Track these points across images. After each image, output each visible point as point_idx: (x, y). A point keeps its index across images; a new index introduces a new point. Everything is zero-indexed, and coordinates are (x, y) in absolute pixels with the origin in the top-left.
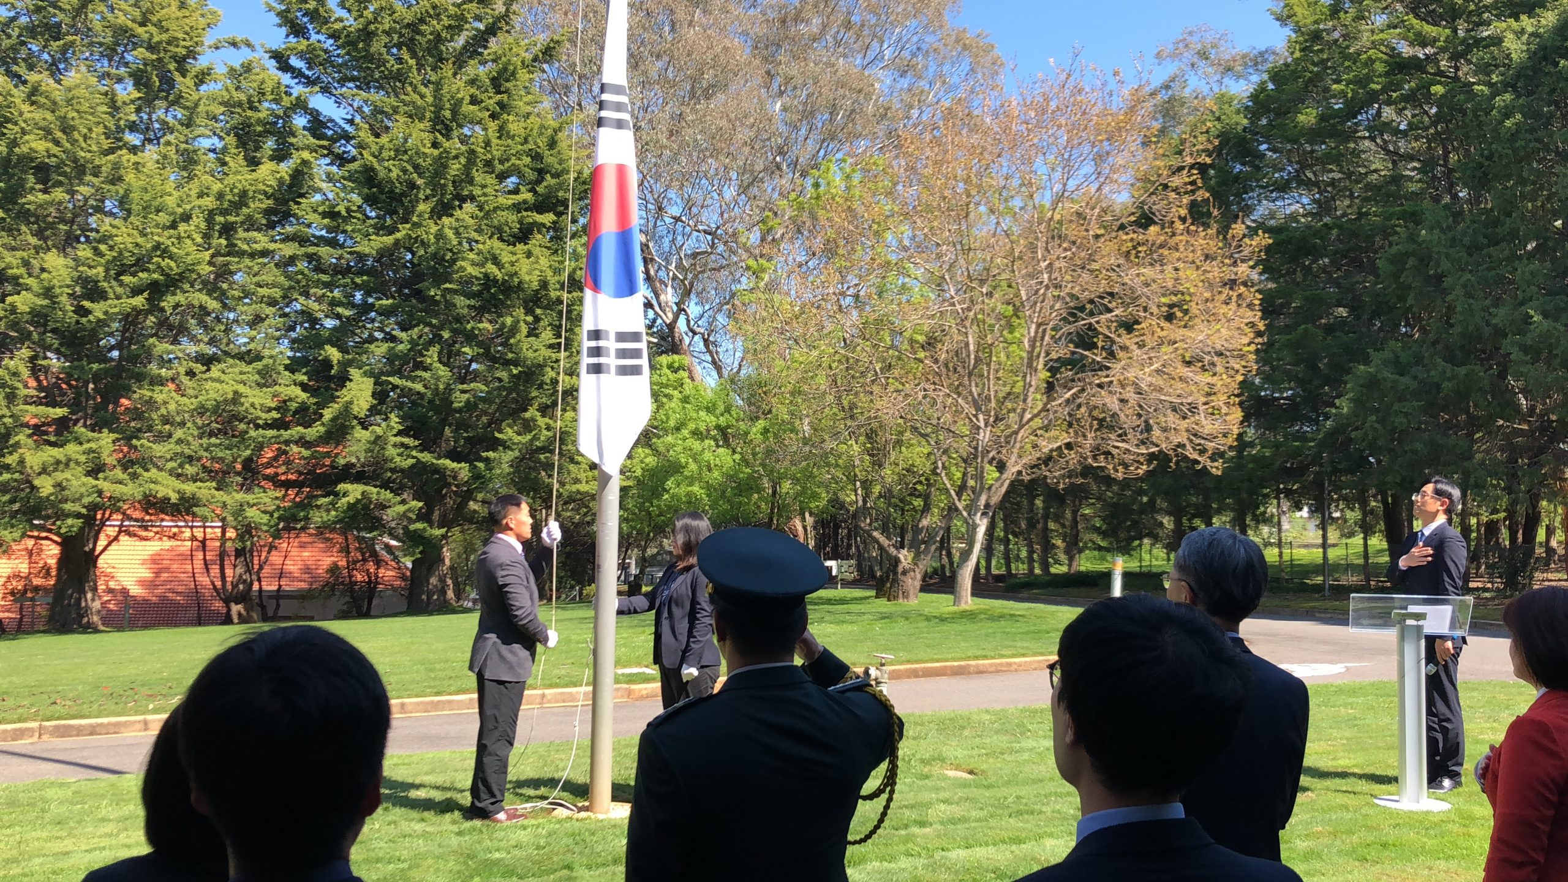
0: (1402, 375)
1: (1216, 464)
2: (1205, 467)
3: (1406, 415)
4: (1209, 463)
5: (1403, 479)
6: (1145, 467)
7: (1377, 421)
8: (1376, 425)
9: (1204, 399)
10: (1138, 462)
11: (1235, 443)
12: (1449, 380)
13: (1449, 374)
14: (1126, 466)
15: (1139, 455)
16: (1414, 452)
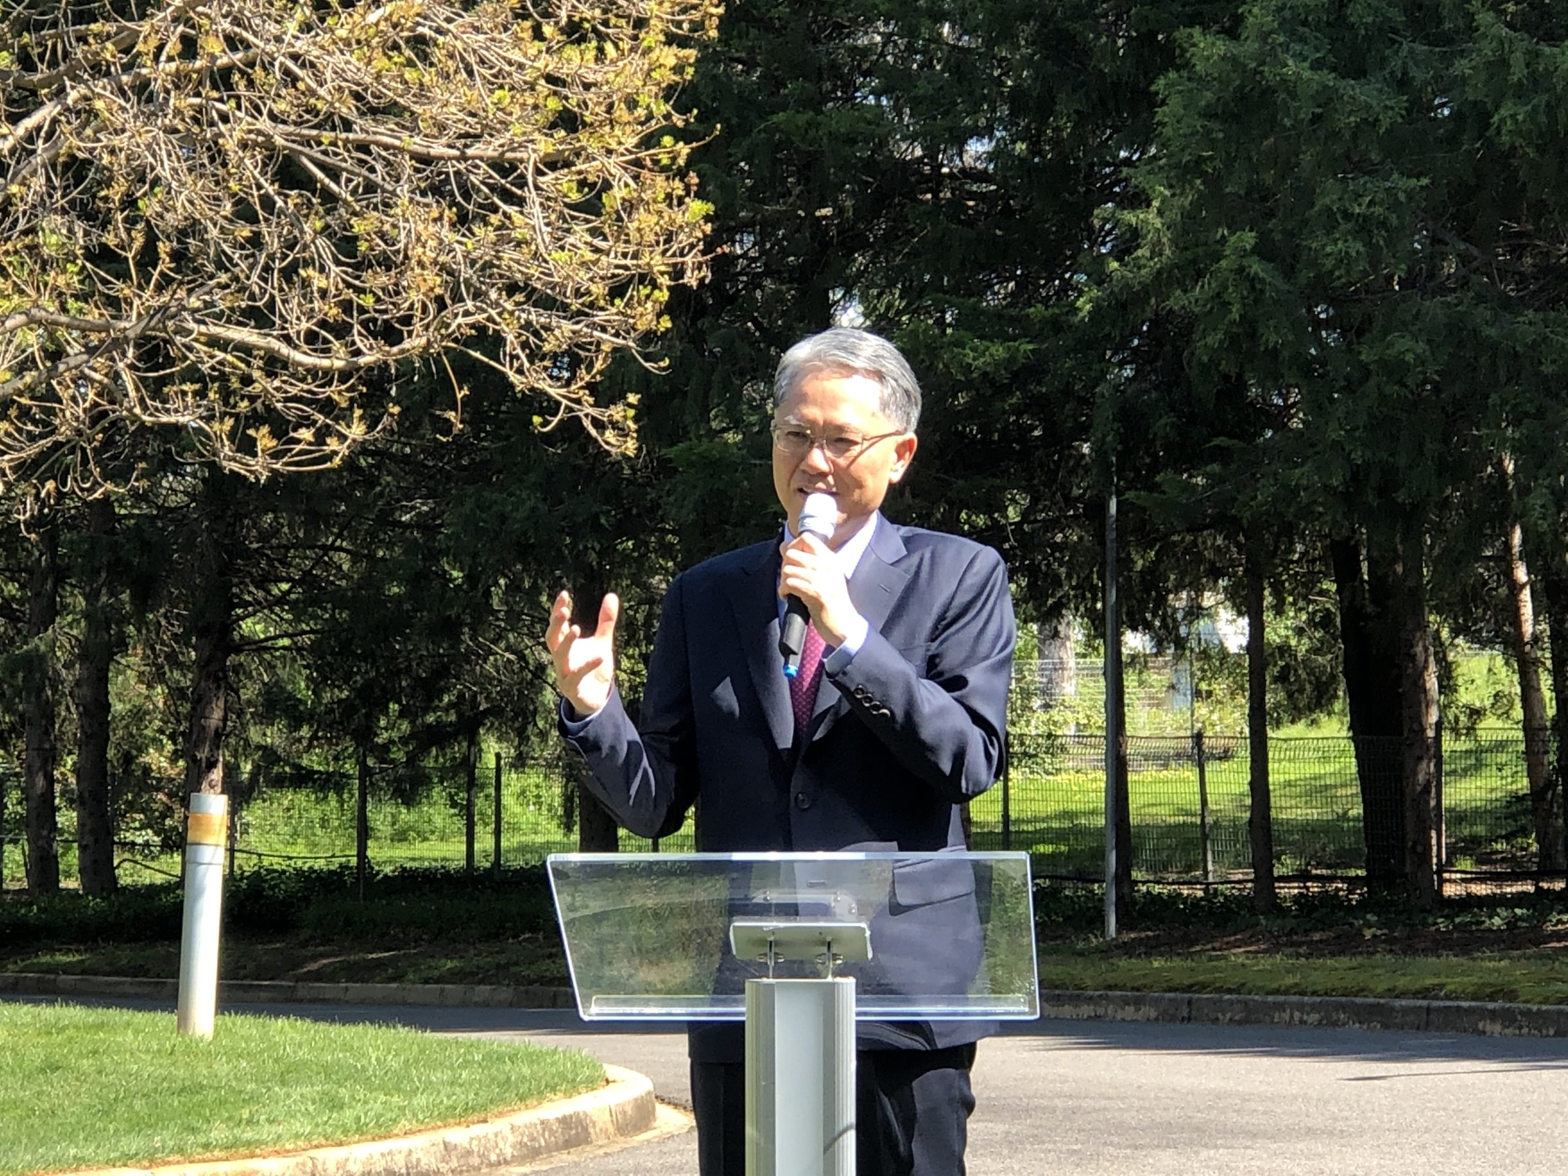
0: (1360, 73)
1: (617, 412)
2: (573, 425)
3: (1364, 227)
4: (588, 410)
5: (1357, 477)
6: (357, 431)
7: (1262, 250)
8: (1256, 267)
9: (545, 146)
10: (327, 406)
11: (666, 323)
12: (1520, 93)
13: (1518, 72)
14: (281, 428)
15: (326, 377)
16: (1396, 369)
